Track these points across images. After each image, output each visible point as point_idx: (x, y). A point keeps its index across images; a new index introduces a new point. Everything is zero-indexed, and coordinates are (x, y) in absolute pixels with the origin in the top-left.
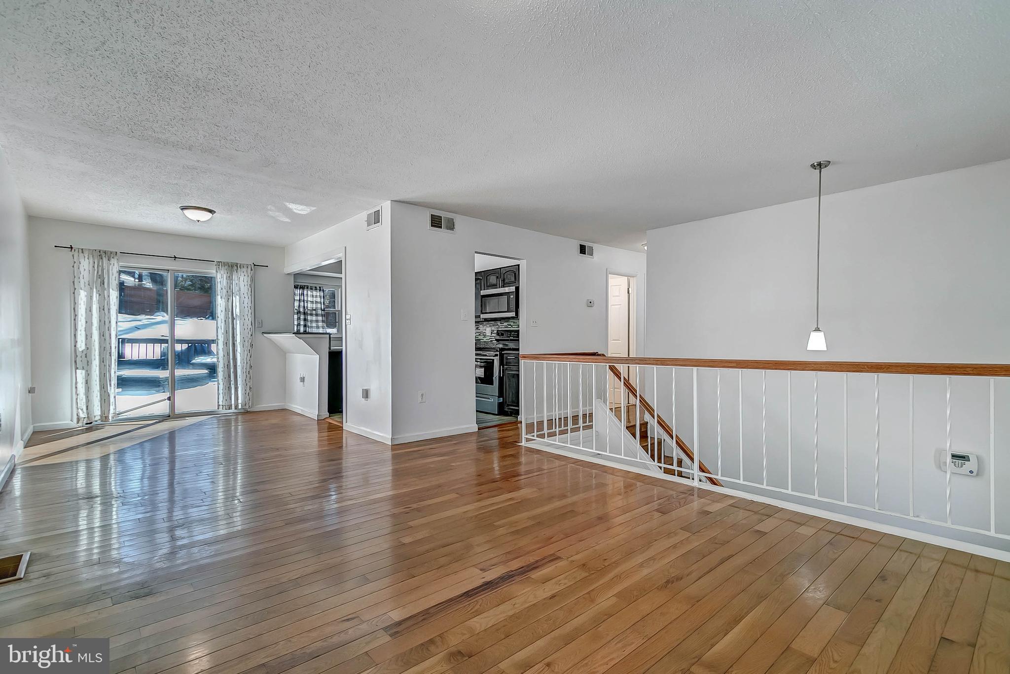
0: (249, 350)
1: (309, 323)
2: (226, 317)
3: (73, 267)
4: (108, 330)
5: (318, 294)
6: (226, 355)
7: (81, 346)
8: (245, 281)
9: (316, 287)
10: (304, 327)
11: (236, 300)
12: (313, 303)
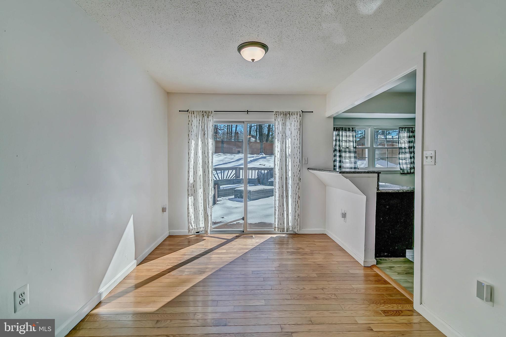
0: (298, 183)
1: (343, 159)
2: (281, 156)
3: (189, 124)
4: (208, 168)
5: (351, 134)
6: (281, 187)
7: (191, 181)
8: (295, 126)
9: (349, 128)
10: (339, 162)
11: (289, 142)
12: (347, 142)
